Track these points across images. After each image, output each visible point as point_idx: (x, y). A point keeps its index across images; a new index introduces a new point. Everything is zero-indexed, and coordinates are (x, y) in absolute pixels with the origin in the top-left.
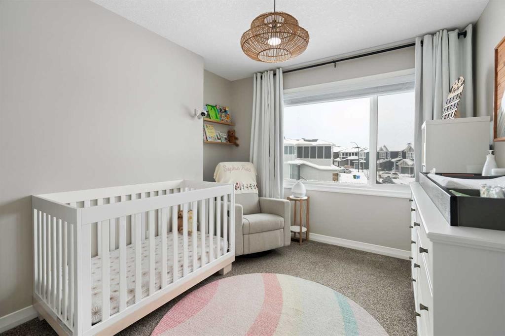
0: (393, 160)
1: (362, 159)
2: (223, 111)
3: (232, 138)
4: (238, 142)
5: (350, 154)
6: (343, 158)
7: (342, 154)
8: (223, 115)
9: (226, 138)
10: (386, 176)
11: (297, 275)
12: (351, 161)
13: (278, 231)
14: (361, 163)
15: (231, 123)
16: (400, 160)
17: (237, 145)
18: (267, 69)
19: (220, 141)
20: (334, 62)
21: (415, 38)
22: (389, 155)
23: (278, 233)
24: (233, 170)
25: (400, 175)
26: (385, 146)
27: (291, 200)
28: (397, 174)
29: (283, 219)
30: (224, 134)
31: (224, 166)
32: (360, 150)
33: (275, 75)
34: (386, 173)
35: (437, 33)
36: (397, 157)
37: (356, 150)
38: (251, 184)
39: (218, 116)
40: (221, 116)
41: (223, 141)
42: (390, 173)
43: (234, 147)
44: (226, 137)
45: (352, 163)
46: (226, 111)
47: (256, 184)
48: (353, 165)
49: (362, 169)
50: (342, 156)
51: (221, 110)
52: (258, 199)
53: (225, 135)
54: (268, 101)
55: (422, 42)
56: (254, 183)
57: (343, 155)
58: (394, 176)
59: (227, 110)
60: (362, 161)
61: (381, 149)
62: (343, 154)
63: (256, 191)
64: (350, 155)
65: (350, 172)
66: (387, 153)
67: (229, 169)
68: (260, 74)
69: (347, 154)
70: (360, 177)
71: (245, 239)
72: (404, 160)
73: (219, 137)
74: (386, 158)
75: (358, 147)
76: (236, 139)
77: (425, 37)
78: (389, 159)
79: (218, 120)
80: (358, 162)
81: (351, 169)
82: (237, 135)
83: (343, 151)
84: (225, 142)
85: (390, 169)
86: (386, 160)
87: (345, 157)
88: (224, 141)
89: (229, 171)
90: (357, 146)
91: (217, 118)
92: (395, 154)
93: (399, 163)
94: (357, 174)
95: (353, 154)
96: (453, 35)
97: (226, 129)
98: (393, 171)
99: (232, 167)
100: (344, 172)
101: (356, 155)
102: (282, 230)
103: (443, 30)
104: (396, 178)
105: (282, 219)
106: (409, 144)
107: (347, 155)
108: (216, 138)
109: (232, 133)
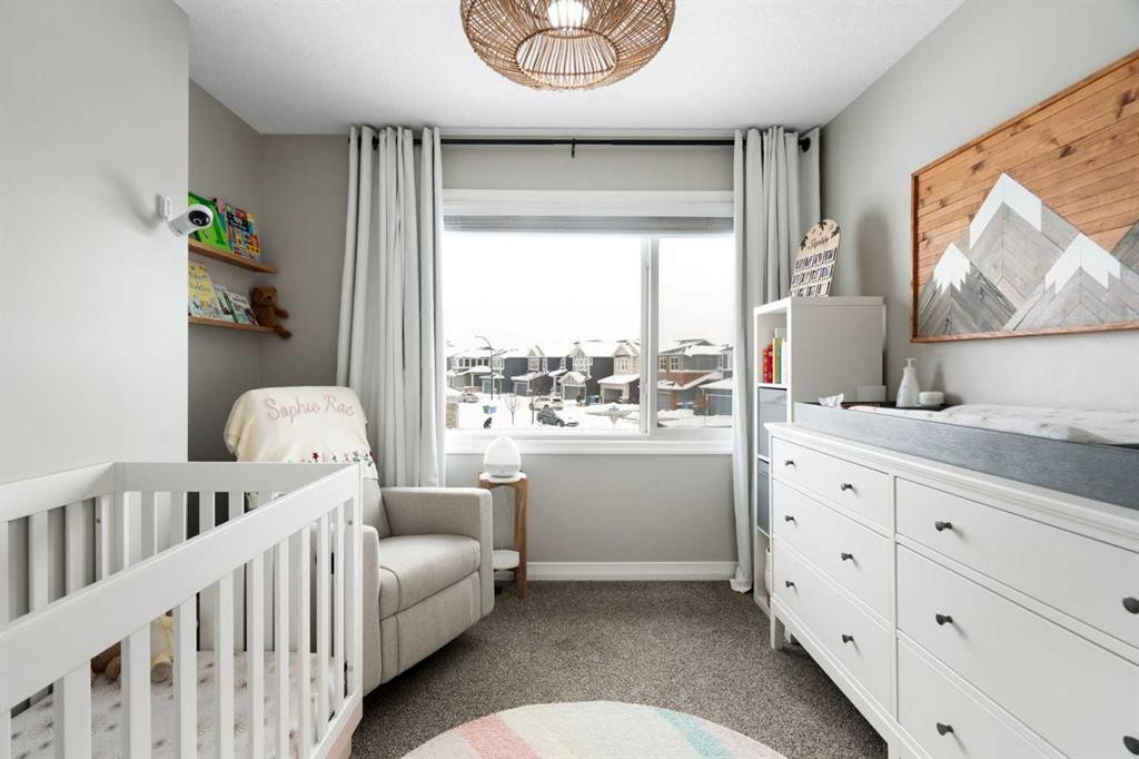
0: (553, 374)
1: (498, 372)
2: (235, 221)
3: (266, 312)
4: (287, 325)
5: (474, 361)
6: (460, 371)
7: (457, 362)
8: (238, 237)
9: (247, 311)
10: (541, 405)
11: (548, 697)
12: (477, 376)
13: (468, 580)
14: (496, 380)
15: (263, 262)
16: (563, 374)
17: (285, 335)
18: (394, 123)
19: (229, 318)
20: (574, 142)
21: (733, 129)
22: (545, 364)
23: (468, 587)
24: (299, 412)
25: (566, 403)
26: (538, 348)
27: (491, 486)
28: (559, 400)
29: (477, 543)
30: (240, 297)
31: (268, 402)
32: (494, 353)
33: (418, 142)
34: (543, 400)
35: (770, 130)
36: (558, 368)
37: (487, 354)
38: (356, 454)
39: (225, 237)
40: (232, 238)
41: (241, 321)
42: (548, 400)
43: (276, 341)
44: (247, 306)
45: (478, 380)
46: (246, 224)
47: (368, 450)
48: (481, 385)
49: (498, 393)
50: (458, 367)
51: (230, 217)
52: (380, 495)
53: (244, 302)
54: (395, 211)
55: (745, 143)
56: (365, 448)
57: (461, 365)
58: (556, 404)
59: (250, 220)
60: (497, 376)
61: (532, 353)
62: (461, 361)
63: (372, 472)
64: (473, 365)
65: (475, 401)
66: (541, 359)
67: (285, 412)
68: (370, 130)
69: (467, 361)
70: (497, 410)
71: (386, 633)
72: (570, 373)
73: (226, 306)
74: (541, 370)
75: (489, 348)
76: (282, 314)
77: (750, 132)
78: (546, 372)
79: (225, 250)
80: (489, 377)
81: (477, 394)
82: (283, 303)
83: (460, 356)
84: (247, 322)
85: (548, 392)
86: (539, 375)
87: (464, 367)
88: (244, 320)
89: (288, 418)
90: (487, 345)
91: (220, 241)
92: (554, 363)
93: (563, 378)
94: (491, 404)
95: (480, 363)
96: (793, 140)
97: (246, 281)
98: (553, 396)
99: (294, 404)
100: (465, 401)
101: (486, 364)
102: (476, 574)
103: (778, 127)
104: (560, 409)
105: (475, 545)
106: (577, 343)
107: (467, 365)
108: (220, 309)
109: (266, 295)
